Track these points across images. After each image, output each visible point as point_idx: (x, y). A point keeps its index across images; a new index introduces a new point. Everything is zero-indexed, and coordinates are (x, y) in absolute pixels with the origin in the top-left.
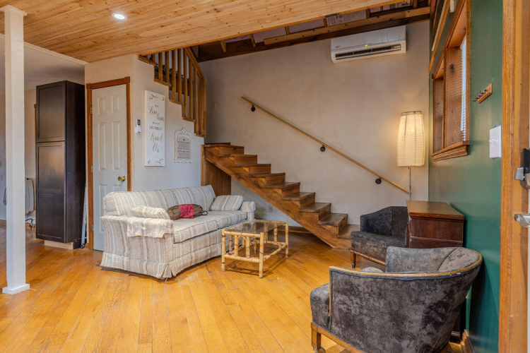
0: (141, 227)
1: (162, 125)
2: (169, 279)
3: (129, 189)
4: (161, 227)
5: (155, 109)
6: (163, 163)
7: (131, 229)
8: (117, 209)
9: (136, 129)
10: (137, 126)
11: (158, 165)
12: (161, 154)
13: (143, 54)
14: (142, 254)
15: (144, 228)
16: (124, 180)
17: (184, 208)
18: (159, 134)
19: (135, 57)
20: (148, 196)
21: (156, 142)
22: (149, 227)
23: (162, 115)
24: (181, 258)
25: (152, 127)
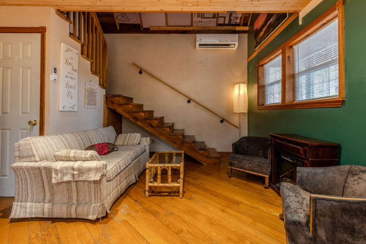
0: (72, 171)
1: (75, 75)
2: (103, 218)
3: (41, 133)
4: (97, 170)
5: (70, 61)
6: (76, 109)
7: (57, 175)
8: (36, 155)
9: (50, 77)
10: (53, 73)
11: (72, 110)
12: (74, 101)
13: (62, 9)
14: (70, 197)
15: (75, 173)
16: (35, 125)
17: (100, 146)
18: (72, 83)
19: (53, 11)
20: (66, 139)
21: (71, 90)
22: (81, 171)
23: (76, 67)
24: (111, 194)
25: (66, 76)
